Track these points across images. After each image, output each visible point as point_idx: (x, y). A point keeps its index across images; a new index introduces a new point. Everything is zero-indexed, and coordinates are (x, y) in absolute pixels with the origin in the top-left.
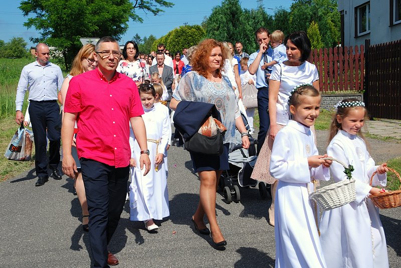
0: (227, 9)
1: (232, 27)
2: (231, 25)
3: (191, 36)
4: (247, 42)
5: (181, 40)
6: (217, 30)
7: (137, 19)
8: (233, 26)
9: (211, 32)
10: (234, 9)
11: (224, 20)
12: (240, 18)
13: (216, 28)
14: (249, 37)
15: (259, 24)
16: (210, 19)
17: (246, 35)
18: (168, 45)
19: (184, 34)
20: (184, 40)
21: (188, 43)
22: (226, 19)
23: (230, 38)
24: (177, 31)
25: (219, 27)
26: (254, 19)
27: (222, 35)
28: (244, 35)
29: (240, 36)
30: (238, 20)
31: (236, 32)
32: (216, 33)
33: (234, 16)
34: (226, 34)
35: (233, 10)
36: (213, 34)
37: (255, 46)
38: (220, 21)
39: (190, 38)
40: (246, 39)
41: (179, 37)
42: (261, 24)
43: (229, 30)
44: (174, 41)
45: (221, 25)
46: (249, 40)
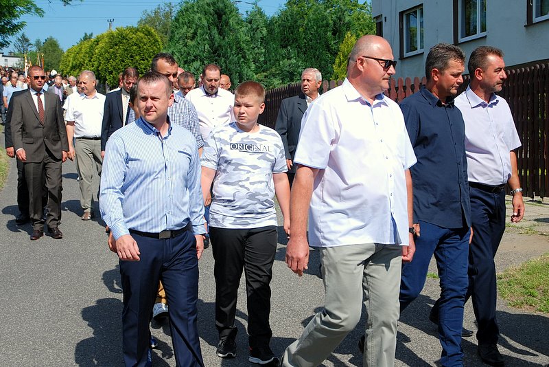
0: (208, 5)
1: (217, 36)
2: (215, 31)
3: (136, 45)
4: (242, 60)
5: (120, 51)
6: (193, 38)
7: (33, 10)
8: (220, 33)
9: (181, 42)
10: (221, 5)
11: (205, 22)
12: (231, 21)
13: (189, 35)
14: (245, 53)
15: (258, 31)
16: (177, 20)
17: (240, 50)
18: (94, 58)
19: (125, 41)
20: (125, 50)
21: (131, 56)
22: (208, 21)
23: (214, 53)
24: (111, 36)
25: (195, 34)
26: (250, 22)
27: (201, 48)
28: (237, 48)
29: (231, 50)
30: (227, 24)
31: (223, 43)
32: (190, 43)
33: (220, 17)
34: (207, 46)
35: (218, 9)
36: (186, 45)
37: (253, 67)
38: (196, 25)
39: (135, 47)
40: (240, 55)
41: (116, 45)
42: (262, 33)
43: (212, 40)
44: (107, 51)
45: (199, 30)
46: (244, 57)
